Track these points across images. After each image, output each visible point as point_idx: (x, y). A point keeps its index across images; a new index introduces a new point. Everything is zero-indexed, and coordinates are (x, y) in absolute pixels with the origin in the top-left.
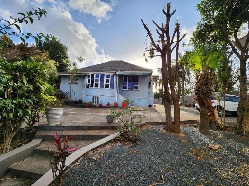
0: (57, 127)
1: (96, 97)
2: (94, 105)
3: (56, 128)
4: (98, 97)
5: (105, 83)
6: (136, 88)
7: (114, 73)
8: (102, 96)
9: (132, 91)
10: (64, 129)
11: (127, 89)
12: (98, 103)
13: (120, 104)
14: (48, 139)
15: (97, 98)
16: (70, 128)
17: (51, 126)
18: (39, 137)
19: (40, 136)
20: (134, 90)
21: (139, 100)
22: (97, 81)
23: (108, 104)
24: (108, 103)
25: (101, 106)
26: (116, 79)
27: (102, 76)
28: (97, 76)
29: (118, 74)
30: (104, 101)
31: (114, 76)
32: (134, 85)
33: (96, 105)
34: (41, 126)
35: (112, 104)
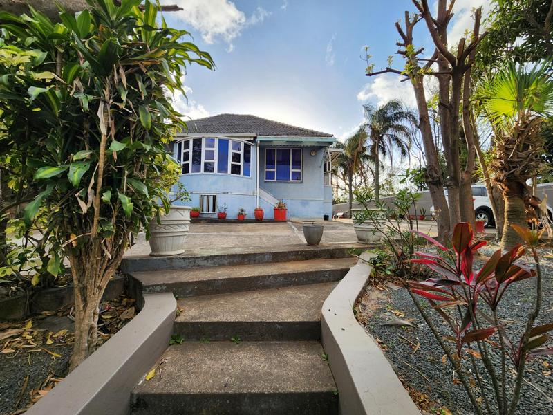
0: (188, 258)
1: (208, 197)
2: (204, 216)
3: (185, 263)
4: (214, 197)
5: (230, 162)
6: (297, 176)
7: (250, 137)
8: (224, 193)
9: (288, 183)
10: (209, 263)
11: (275, 180)
12: (214, 210)
13: (268, 213)
14: (189, 293)
15: (211, 199)
16: (226, 262)
17: (171, 259)
18: (158, 289)
19: (161, 285)
20: (291, 180)
21: (304, 203)
22: (210, 155)
23: (241, 215)
24: (242, 210)
25: (222, 219)
26: (255, 154)
27: (223, 144)
28: (210, 143)
29: (261, 141)
30: (230, 205)
31: (249, 146)
32: (291, 170)
33: (209, 216)
34: (138, 259)
35: (250, 213)
